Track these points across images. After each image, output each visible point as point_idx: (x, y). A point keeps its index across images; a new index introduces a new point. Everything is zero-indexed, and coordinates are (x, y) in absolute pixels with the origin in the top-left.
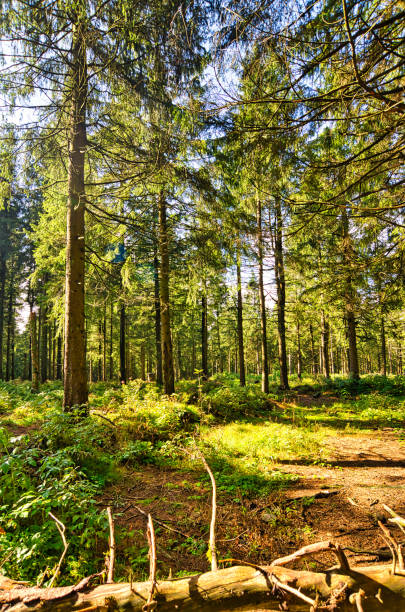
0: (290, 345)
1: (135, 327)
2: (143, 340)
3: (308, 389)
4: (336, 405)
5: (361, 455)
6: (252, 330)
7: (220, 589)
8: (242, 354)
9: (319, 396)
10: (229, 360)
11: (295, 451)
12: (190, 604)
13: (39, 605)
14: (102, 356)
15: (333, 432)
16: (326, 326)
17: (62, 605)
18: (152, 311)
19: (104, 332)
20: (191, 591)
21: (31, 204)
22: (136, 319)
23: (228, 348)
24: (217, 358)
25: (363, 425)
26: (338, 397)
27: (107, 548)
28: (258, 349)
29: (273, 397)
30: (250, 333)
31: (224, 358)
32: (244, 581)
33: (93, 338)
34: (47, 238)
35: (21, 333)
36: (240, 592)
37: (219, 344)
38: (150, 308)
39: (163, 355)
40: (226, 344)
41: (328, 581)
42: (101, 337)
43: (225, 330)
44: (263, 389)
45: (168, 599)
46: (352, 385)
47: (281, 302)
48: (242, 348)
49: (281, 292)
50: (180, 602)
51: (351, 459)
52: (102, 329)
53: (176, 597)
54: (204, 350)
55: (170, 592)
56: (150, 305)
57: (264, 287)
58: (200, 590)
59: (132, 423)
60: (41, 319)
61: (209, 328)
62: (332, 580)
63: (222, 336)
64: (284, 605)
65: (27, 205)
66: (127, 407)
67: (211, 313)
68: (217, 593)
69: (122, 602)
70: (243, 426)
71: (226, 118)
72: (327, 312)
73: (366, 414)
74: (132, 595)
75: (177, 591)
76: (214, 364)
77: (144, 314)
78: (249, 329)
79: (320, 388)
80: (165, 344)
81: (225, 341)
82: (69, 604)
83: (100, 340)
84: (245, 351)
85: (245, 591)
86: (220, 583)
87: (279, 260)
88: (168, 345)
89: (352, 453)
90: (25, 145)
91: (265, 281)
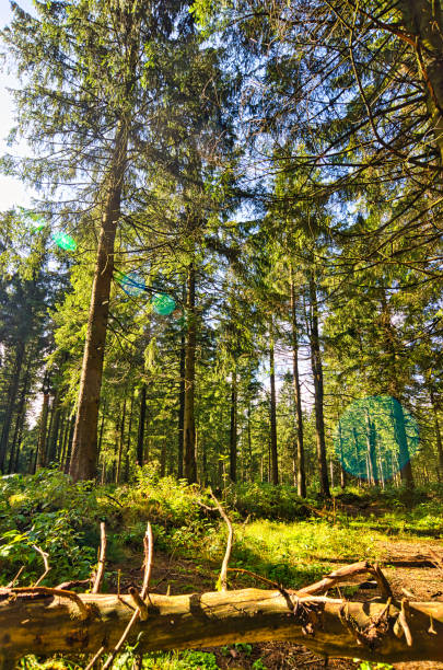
0: (331, 451)
1: (156, 422)
2: (164, 437)
3: (353, 499)
4: (387, 516)
5: (418, 557)
6: (288, 434)
7: (228, 607)
8: (276, 463)
9: (366, 506)
10: (262, 470)
11: (336, 550)
12: (189, 621)
13: (6, 601)
14: (117, 457)
15: (384, 538)
16: (372, 426)
17: (34, 605)
18: (176, 405)
19: (123, 429)
20: (191, 606)
21: (58, 287)
22: (158, 412)
23: (260, 455)
24: (248, 467)
25: (421, 533)
26: (390, 508)
27: (95, 562)
28: (294, 457)
29: (312, 502)
30: (285, 439)
31: (255, 467)
32: (258, 600)
33: (109, 436)
34: (70, 317)
35: (31, 428)
36: (252, 612)
37: (250, 450)
38: (175, 402)
39: (185, 444)
40: (259, 451)
41: (367, 610)
42: (119, 435)
43: (257, 434)
44: (299, 493)
45: (162, 613)
46: (405, 494)
47: (319, 395)
48: (275, 455)
49: (319, 384)
50: (177, 616)
51: (406, 560)
52: (120, 426)
53: (173, 611)
54: (233, 457)
55: (166, 605)
56: (173, 398)
57: (300, 378)
58: (203, 606)
59: (143, 508)
60: (55, 412)
61: (239, 432)
62: (371, 608)
63: (253, 441)
64: (309, 627)
65: (54, 287)
66: (139, 492)
67: (242, 411)
68: (225, 610)
69: (106, 610)
70: (274, 524)
71: (256, 190)
72: (371, 411)
73: (424, 523)
74: (119, 604)
75: (175, 605)
76: (245, 475)
77: (167, 408)
78: (284, 432)
79: (367, 498)
80: (187, 431)
81: (258, 447)
82: (42, 605)
83: (116, 440)
84: (280, 459)
85: (260, 612)
86: (227, 601)
87: (315, 347)
88: (190, 432)
89: (408, 555)
90: (59, 220)
91: (301, 371)
